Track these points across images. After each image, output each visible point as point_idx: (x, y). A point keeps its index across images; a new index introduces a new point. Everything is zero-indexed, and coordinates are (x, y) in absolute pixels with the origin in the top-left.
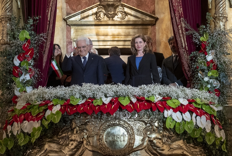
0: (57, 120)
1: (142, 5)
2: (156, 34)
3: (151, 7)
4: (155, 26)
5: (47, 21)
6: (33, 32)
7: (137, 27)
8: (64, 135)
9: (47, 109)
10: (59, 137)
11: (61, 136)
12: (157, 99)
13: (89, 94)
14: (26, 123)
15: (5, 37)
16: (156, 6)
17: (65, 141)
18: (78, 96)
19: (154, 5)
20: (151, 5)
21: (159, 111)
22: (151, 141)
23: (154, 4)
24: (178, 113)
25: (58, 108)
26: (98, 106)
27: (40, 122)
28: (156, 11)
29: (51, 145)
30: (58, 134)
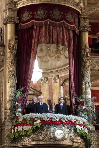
0: (39, 126)
1: (35, 88)
9: (34, 122)
11: (39, 132)
12: (74, 121)
13: (50, 117)
14: (25, 126)
15: (12, 93)
17: (40, 134)
18: (46, 117)
20: (39, 88)
21: (74, 125)
22: (71, 136)
24: (80, 127)
25: (39, 121)
26: (54, 121)
27: (31, 126)
28: (41, 90)
29: (34, 135)
30: (37, 131)
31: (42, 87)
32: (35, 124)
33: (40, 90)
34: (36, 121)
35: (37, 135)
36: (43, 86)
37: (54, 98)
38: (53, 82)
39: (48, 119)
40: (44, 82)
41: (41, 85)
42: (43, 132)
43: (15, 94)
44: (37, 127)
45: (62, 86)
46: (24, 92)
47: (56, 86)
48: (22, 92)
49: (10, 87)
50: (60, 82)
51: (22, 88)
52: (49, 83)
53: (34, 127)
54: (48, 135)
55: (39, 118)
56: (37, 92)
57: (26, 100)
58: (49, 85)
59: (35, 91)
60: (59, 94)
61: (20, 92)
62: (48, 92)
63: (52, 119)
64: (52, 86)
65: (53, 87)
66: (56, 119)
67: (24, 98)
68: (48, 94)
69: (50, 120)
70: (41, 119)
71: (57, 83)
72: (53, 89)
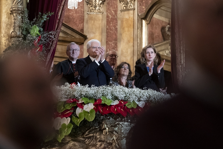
0: (91, 119)
1: (70, 22)
2: (83, 53)
3: (80, 25)
4: (82, 45)
5: (57, 19)
6: (42, 29)
7: (64, 44)
8: (92, 135)
10: (85, 136)
11: (88, 136)
13: (121, 96)
15: (17, 30)
16: (85, 25)
17: (92, 141)
18: (110, 97)
19: (82, 24)
20: (79, 23)
23: (83, 22)
25: (89, 107)
26: (132, 108)
27: (69, 119)
28: (85, 30)
29: (76, 144)
30: (84, 133)
31: (87, 22)
32: (80, 114)
33: (82, 30)
34: (82, 105)
35: (84, 142)
36: (91, 18)
37: (122, 51)
38: (119, 9)
39: (116, 103)
40: (95, 7)
41: (86, 17)
42: (100, 135)
43: (24, 33)
44: (85, 121)
45: (144, 21)
46: (48, 26)
47: (127, 20)
48: (43, 27)
49: (12, 12)
50: (140, 10)
51: (45, 17)
52: (108, 10)
53: (78, 122)
54: (114, 144)
55: (90, 98)
56: (74, 34)
57: (52, 50)
58: (108, 17)
59: (69, 32)
60: (136, 43)
61: (39, 26)
62: (105, 34)
63: (125, 101)
64: (116, 19)
65: (119, 22)
66: (137, 103)
67: (48, 44)
68: (104, 40)
69: (120, 103)
70: (96, 100)
71: (132, 12)
72: (118, 27)
